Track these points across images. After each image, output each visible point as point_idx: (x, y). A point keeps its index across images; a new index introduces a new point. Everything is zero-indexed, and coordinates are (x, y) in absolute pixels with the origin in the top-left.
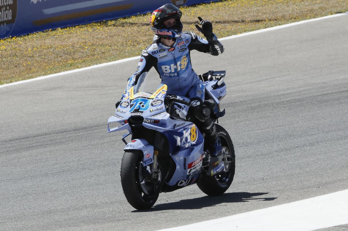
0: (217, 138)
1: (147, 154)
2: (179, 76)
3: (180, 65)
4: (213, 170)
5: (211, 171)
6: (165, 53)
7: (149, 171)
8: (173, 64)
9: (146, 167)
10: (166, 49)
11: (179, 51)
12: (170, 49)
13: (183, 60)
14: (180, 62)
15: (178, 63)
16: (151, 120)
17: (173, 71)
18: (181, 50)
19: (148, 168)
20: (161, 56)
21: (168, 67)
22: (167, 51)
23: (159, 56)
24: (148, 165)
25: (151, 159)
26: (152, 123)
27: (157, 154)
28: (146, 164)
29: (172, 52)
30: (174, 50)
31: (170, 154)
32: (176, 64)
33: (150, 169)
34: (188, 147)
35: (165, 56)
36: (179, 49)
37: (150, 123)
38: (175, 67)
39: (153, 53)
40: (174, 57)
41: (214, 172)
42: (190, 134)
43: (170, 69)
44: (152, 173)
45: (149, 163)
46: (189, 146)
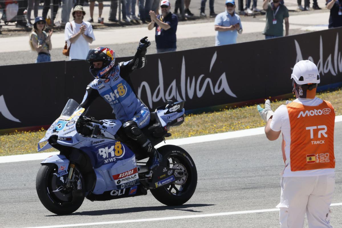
0: (156, 154)
1: (62, 167)
2: (120, 103)
3: (118, 92)
4: (157, 182)
5: (156, 183)
6: (102, 85)
7: (63, 181)
8: (112, 93)
9: (60, 177)
10: (103, 81)
11: (114, 81)
12: (105, 80)
13: (119, 89)
14: (116, 90)
15: (116, 91)
16: (63, 138)
17: (114, 99)
18: (115, 79)
19: (62, 179)
20: (99, 88)
21: (108, 96)
22: (103, 82)
23: (98, 88)
24: (62, 176)
25: (65, 171)
26: (65, 140)
27: (74, 168)
28: (59, 175)
29: (108, 83)
30: (109, 81)
31: (93, 168)
32: (113, 92)
33: (64, 179)
34: (112, 161)
35: (103, 87)
36: (113, 79)
37: (63, 141)
38: (114, 95)
39: (93, 86)
40: (111, 86)
41: (159, 184)
42: (114, 150)
43: (110, 97)
44: (66, 182)
45: (63, 174)
46: (114, 160)
